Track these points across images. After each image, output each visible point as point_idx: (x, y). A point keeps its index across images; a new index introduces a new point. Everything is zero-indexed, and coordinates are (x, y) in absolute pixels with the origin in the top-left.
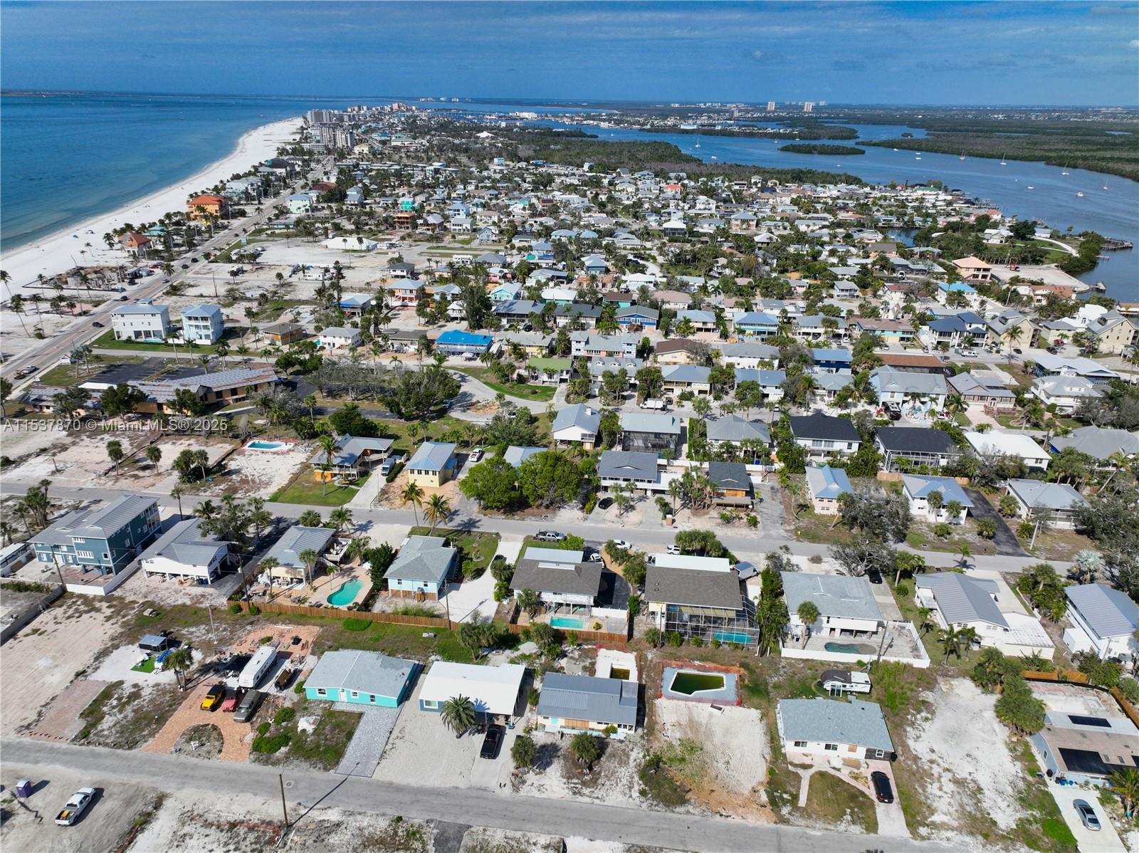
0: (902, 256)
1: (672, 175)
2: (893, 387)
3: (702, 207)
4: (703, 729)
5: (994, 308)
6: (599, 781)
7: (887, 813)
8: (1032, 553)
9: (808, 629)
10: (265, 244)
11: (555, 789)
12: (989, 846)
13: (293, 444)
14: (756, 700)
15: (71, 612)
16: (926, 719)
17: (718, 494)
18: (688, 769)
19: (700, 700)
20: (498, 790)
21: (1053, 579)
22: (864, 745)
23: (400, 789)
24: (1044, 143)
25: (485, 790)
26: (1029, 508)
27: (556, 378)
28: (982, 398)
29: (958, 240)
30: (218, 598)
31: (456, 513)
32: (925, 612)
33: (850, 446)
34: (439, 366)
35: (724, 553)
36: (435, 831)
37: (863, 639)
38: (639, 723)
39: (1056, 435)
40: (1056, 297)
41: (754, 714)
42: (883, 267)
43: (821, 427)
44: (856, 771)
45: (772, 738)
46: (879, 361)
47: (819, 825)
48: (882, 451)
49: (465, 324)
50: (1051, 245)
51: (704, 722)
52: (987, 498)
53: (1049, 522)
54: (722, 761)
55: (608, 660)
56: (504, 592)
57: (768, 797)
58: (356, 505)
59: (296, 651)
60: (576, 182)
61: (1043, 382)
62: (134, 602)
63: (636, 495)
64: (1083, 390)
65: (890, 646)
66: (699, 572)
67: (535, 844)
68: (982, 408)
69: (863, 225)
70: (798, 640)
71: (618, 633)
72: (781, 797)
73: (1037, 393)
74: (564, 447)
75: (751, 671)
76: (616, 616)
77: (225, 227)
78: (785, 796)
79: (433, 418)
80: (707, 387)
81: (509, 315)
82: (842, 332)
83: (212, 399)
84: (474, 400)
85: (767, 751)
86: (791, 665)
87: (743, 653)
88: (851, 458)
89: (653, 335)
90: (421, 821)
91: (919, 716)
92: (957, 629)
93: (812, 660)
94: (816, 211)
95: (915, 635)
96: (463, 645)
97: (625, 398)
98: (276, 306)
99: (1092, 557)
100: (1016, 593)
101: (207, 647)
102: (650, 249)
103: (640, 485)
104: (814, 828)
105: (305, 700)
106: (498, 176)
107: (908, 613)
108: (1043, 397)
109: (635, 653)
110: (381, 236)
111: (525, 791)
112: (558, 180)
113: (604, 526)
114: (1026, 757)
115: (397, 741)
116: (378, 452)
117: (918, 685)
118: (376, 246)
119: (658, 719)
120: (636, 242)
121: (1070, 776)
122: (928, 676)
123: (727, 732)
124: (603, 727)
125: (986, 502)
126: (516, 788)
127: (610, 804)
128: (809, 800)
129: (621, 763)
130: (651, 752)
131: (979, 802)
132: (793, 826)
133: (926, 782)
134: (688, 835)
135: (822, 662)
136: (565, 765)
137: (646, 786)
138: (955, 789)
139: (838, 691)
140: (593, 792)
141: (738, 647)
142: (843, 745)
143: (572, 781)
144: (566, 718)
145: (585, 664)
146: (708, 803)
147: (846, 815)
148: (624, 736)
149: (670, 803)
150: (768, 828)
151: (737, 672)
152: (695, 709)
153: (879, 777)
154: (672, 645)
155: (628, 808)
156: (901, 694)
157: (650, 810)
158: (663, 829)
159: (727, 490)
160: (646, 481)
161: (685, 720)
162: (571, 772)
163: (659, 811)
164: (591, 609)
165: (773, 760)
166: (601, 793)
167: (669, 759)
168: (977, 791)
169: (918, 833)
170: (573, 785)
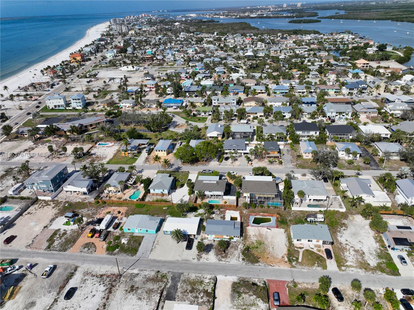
0: (335, 60)
1: (248, 35)
2: (332, 110)
3: (259, 46)
4: (264, 237)
5: (370, 78)
6: (228, 256)
7: (330, 262)
8: (384, 169)
9: (301, 200)
10: (99, 71)
11: (212, 259)
12: (367, 272)
13: (113, 143)
14: (283, 226)
15: (40, 206)
16: (345, 230)
17: (268, 153)
18: (259, 250)
19: (263, 227)
20: (192, 260)
21: (391, 178)
22: (322, 240)
23: (158, 262)
24: (390, 13)
25: (188, 261)
26: (383, 152)
27: (207, 114)
28: (365, 112)
29: (357, 53)
30: (91, 199)
31: (173, 165)
32: (344, 192)
33: (316, 133)
34: (164, 112)
35: (270, 174)
36: (171, 275)
37: (321, 203)
38: (241, 235)
39: (393, 125)
40: (394, 73)
41: (282, 230)
42: (328, 65)
43: (305, 127)
44: (319, 249)
45: (289, 239)
46: (326, 101)
47: (306, 268)
48: (328, 134)
49: (173, 96)
50: (393, 52)
51: (264, 234)
52: (367, 149)
53: (390, 157)
54: (271, 247)
55: (229, 214)
56: (191, 192)
57: (288, 259)
58: (137, 164)
59: (119, 216)
60: (212, 40)
61: (389, 105)
62: (62, 202)
63: (238, 155)
64: (404, 107)
65: (331, 204)
66: (261, 182)
67: (206, 278)
68: (365, 116)
69: (320, 50)
70: (298, 204)
71: (233, 204)
72: (293, 259)
73: (386, 109)
74: (211, 139)
75: (281, 216)
76: (232, 199)
77: (84, 65)
78: (294, 258)
79: (163, 131)
80: (263, 114)
81: (189, 92)
82: (313, 91)
83: (84, 128)
84: (178, 124)
85: (287, 243)
86: (295, 213)
87: (278, 209)
88: (316, 138)
89: (243, 96)
90: (166, 272)
91: (342, 229)
92: (355, 197)
93: (303, 211)
94: (302, 45)
95: (340, 200)
96: (177, 211)
97: (233, 120)
98: (104, 93)
99: (406, 169)
100: (378, 184)
101: (88, 216)
102: (241, 64)
103: (239, 151)
104: (304, 269)
105: (124, 233)
106: (183, 39)
107: (338, 192)
108: (388, 111)
109: (239, 211)
110: (141, 65)
111: (202, 260)
112: (205, 39)
113: (226, 167)
114: (381, 241)
115: (156, 245)
116: (144, 144)
117: (341, 218)
118: (139, 69)
119: (248, 234)
120: (235, 61)
121: (397, 247)
122: (345, 214)
123: (273, 237)
124: (229, 237)
125: (367, 151)
126: (199, 260)
127: (232, 264)
128: (302, 259)
129: (235, 250)
130: (246, 245)
131: (363, 257)
132: (297, 268)
133: (344, 251)
134: (260, 273)
135: (306, 211)
136: (216, 251)
137: (244, 257)
138: (355, 253)
139: (313, 221)
140: (226, 260)
141: (276, 207)
142: (314, 240)
143: (218, 256)
144: (215, 235)
145: (221, 216)
146: (267, 262)
147: (316, 264)
148: (236, 240)
149: (253, 262)
150: (288, 269)
151: (276, 216)
152: (261, 230)
153: (327, 250)
154: (252, 208)
155: (238, 265)
156: (335, 221)
157: (246, 265)
158: (251, 271)
159: (271, 151)
160: (241, 150)
161: (257, 234)
162: (218, 253)
163: (249, 265)
164: (223, 196)
165: (289, 246)
166: (229, 260)
167: (252, 247)
168: (363, 254)
169: (341, 269)
170: (218, 258)
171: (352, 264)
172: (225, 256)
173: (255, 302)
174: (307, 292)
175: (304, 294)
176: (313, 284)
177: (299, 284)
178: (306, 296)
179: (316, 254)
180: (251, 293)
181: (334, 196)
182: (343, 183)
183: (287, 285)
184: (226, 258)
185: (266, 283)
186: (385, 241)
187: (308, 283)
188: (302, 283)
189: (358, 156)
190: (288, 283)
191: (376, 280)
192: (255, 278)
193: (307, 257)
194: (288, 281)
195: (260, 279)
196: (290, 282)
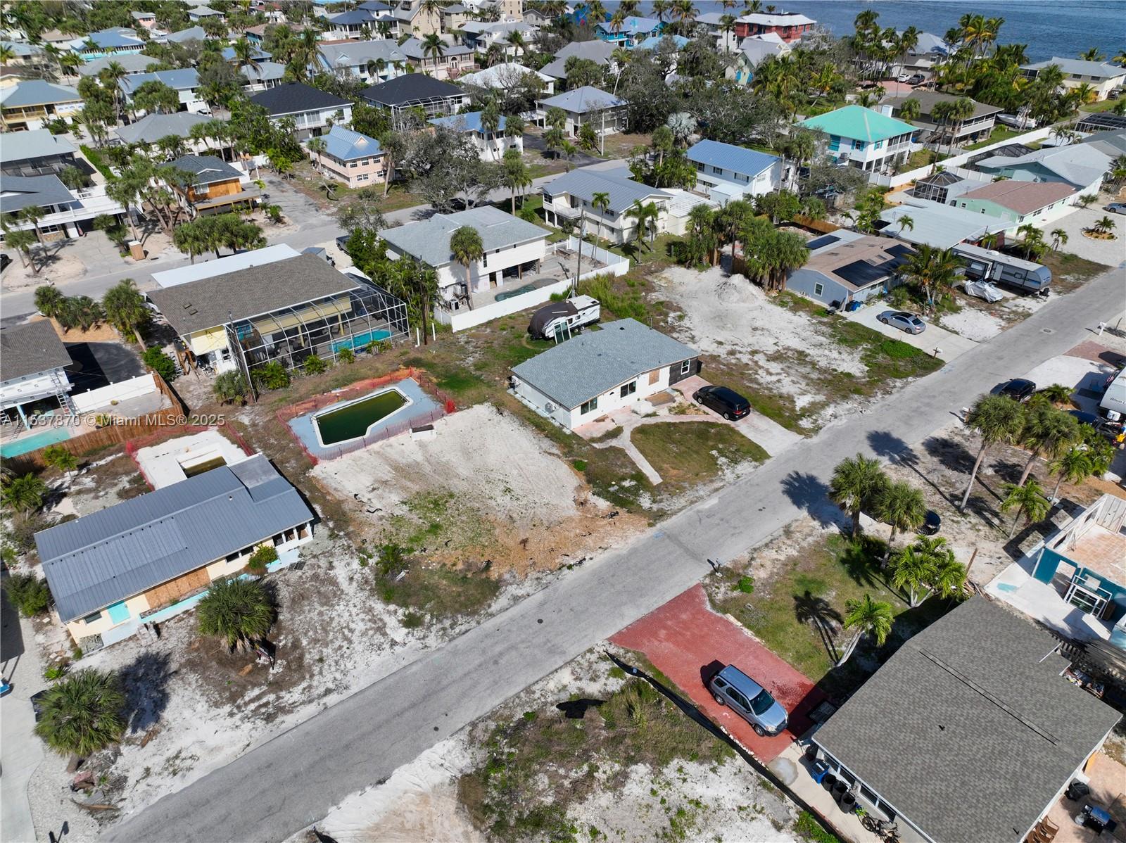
2: (343, 61)
4: (428, 469)
6: (308, 659)
7: (756, 429)
8: (607, 158)
9: (464, 285)
12: (872, 400)
14: (472, 393)
16: (681, 318)
17: (198, 198)
18: (456, 535)
19: (388, 434)
22: (664, 364)
26: (577, 117)
28: (442, 60)
33: (341, 114)
37: (530, 277)
41: (483, 411)
44: (675, 405)
45: (537, 426)
47: (702, 490)
54: (497, 493)
55: (165, 460)
57: (607, 499)
65: (567, 271)
70: (457, 306)
71: (154, 411)
76: (129, 392)
78: (627, 484)
85: (547, 444)
86: (473, 336)
91: (670, 319)
93: (496, 320)
104: (701, 498)
109: (213, 428)
111: (133, 805)
114: (799, 305)
117: (637, 291)
119: (339, 496)
121: (861, 293)
127: (363, 683)
128: (658, 469)
129: (326, 601)
130: (370, 548)
131: (813, 364)
132: (675, 513)
133: (750, 375)
134: (549, 633)
135: (510, 317)
136: (206, 679)
137: (407, 607)
138: (781, 366)
139: (566, 332)
140: (310, 687)
141: (384, 347)
142: (642, 376)
143: (247, 699)
144: (145, 592)
145: (120, 487)
146: (534, 563)
147: (717, 458)
148: (297, 552)
149: (473, 604)
150: (649, 539)
151: (411, 375)
152: (388, 449)
153: (704, 397)
154: (274, 389)
155: (405, 667)
156: (631, 306)
157: (450, 641)
158: (501, 654)
159: (210, 185)
160: (56, 208)
161: (386, 473)
162: (229, 683)
163: (467, 631)
164: (71, 401)
165: (566, 450)
166: (329, 677)
167: (411, 540)
168: (801, 356)
169: (804, 429)
170: (252, 706)
171: (812, 400)
172: (288, 667)
173: (674, 798)
174: (810, 576)
175: (807, 594)
176: (788, 532)
177: (750, 564)
178: (823, 597)
179: (684, 427)
180: (607, 768)
181: (555, 245)
182: (556, 197)
183: (711, 601)
184: (307, 676)
185: (622, 660)
186: (808, 298)
187: (771, 541)
188: (752, 559)
189: (519, 141)
190: (704, 591)
191: (915, 405)
192: (552, 673)
193: (665, 450)
194: (694, 583)
195: (579, 658)
196: (707, 581)
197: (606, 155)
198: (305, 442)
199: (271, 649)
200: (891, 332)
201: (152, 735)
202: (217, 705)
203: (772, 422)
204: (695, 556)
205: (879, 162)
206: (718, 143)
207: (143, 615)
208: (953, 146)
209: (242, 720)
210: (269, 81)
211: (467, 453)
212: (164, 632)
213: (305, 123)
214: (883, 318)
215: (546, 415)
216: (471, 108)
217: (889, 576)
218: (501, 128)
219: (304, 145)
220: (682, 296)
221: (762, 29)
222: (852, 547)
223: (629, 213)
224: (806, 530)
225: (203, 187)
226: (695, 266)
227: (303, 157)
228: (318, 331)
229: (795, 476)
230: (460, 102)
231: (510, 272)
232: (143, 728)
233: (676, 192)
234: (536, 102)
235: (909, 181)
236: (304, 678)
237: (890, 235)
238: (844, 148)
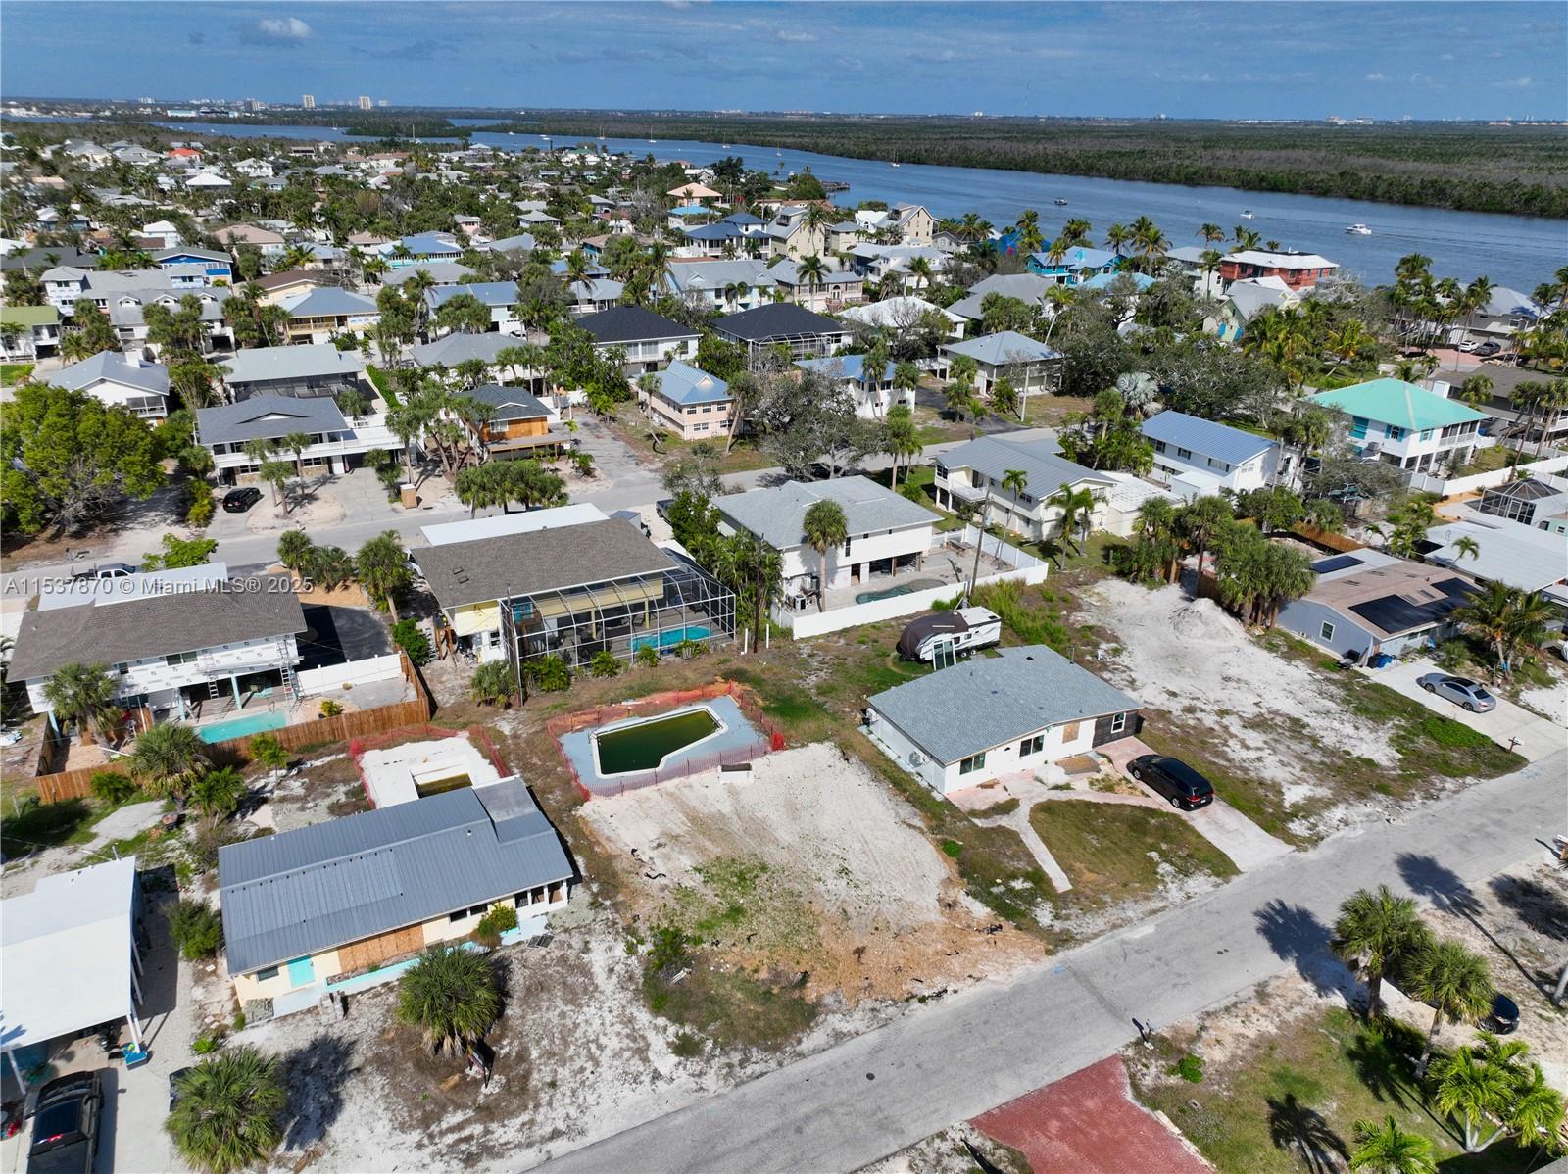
2: (697, 282)
3: (250, 170)
4: (736, 826)
6: (535, 1080)
7: (1220, 827)
8: (1027, 424)
9: (816, 577)
12: (1407, 804)
14: (809, 725)
16: (1117, 652)
17: (493, 436)
18: (764, 927)
19: (689, 769)
22: (1087, 715)
26: (991, 370)
27: (25, 346)
28: (822, 288)
33: (684, 347)
37: (907, 575)
41: (822, 753)
44: (1098, 776)
45: (895, 783)
47: (1132, 911)
51: (726, 808)
54: (829, 873)
55: (396, 769)
57: (987, 903)
63: (309, 475)
65: (959, 571)
71: (394, 700)
76: (368, 675)
78: (1018, 884)
85: (906, 810)
86: (820, 647)
91: (1100, 652)
93: (855, 628)
99: (1139, 381)
103: (312, 451)
104: (1128, 922)
109: (463, 734)
117: (1055, 609)
119: (612, 849)
124: (472, 922)
127: (607, 1131)
128: (1067, 870)
129: (573, 997)
130: (643, 929)
131: (1315, 741)
132: (1087, 939)
133: (1216, 745)
134: (882, 1097)
135: (874, 626)
136: (395, 1086)
137: (682, 1025)
138: (1264, 737)
139: (949, 655)
140: (532, 1122)
141: (699, 650)
142: (1053, 730)
143: (444, 1125)
144: (338, 948)
145: (333, 799)
146: (871, 985)
147: (1158, 864)
148: (544, 921)
149: (776, 1035)
150: (1045, 972)
151: (730, 691)
152: (686, 791)
153: (1143, 769)
154: (548, 691)
155: (668, 1115)
156: (1045, 628)
157: (737, 1085)
158: (808, 1118)
159: (510, 423)
160: (326, 438)
161: (678, 824)
162: (425, 1097)
163: (762, 1074)
164: (295, 679)
165: (934, 823)
166: (561, 1112)
167: (701, 926)
168: (1296, 727)
169: (1296, 836)
170: (450, 1138)
171: (1310, 793)
172: (507, 1087)
174: (1296, 1070)
175: (1290, 1099)
176: (1262, 994)
177: (1198, 1037)
178: (1316, 1108)
179: (1111, 811)
181: (946, 536)
182: (953, 471)
183: (1135, 1086)
184: (531, 1106)
185: (988, 1158)
186: (1311, 642)
187: (1235, 1005)
188: (1203, 1028)
189: (910, 395)
190: (1123, 1069)
191: (1477, 821)
192: (879, 1161)
193: (1079, 843)
194: (1110, 1052)
195: (923, 1145)
196: (1130, 1053)
197: (1028, 421)
198: (578, 767)
199: (488, 1057)
200: (1439, 705)
201: (312, 1157)
202: (403, 1128)
203: (1246, 819)
204: (1113, 1010)
205: (1426, 459)
206: (1186, 416)
207: (331, 980)
208: (1545, 446)
209: (433, 1156)
210: (602, 302)
211: (793, 810)
212: (353, 1010)
213: (638, 355)
214: (1426, 683)
215: (909, 768)
216: (852, 350)
217: (1429, 1092)
218: (889, 377)
219: (633, 383)
220: (1120, 621)
221: (1258, 271)
222: (1367, 1033)
223: (1053, 501)
224: (1292, 995)
225: (502, 424)
226: (1143, 581)
227: (630, 396)
228: (616, 620)
229: (1277, 907)
230: (838, 341)
231: (880, 566)
232: (302, 1145)
233: (1122, 477)
234: (938, 348)
235: (1473, 488)
236: (526, 1108)
237: (1441, 564)
238: (1373, 435)
